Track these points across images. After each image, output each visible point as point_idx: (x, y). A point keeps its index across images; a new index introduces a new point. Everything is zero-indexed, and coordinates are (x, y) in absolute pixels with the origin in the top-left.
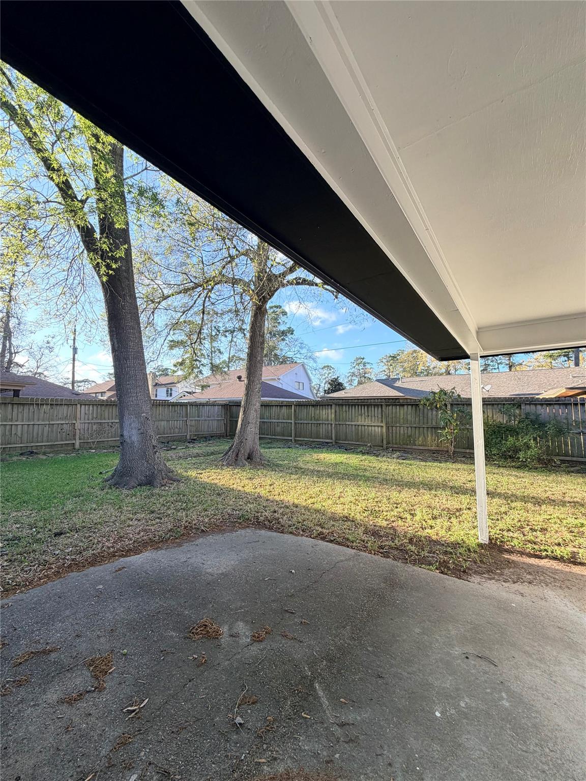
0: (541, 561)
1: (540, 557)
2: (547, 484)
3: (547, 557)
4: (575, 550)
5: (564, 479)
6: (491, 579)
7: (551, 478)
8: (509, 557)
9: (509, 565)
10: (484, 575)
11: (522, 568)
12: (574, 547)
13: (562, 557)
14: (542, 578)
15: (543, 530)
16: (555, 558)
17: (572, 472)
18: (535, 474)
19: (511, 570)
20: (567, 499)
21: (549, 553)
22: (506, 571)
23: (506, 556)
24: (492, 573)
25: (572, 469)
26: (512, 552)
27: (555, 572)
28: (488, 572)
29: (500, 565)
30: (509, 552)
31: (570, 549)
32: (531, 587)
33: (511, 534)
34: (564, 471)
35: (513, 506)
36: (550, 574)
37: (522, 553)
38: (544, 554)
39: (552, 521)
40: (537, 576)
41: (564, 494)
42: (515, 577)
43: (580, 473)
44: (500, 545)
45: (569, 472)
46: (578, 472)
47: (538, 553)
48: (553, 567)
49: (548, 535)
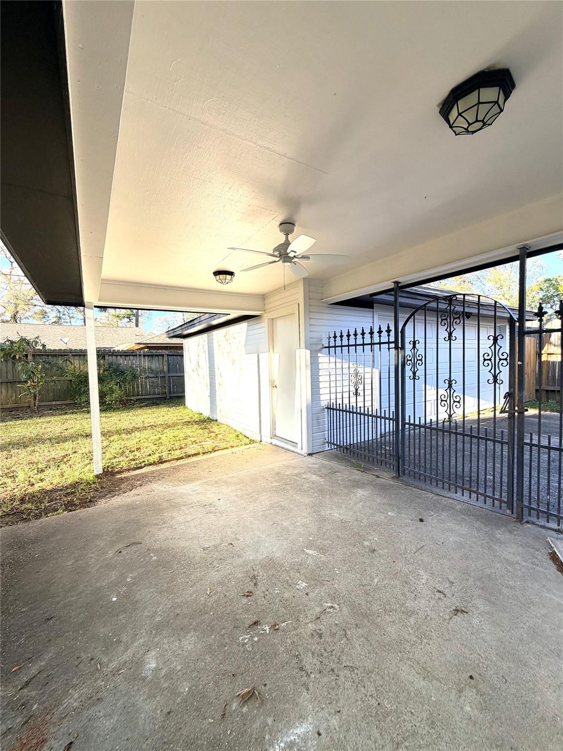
0: (142, 469)
1: (141, 468)
2: (131, 418)
3: (145, 465)
4: (160, 455)
5: (139, 412)
6: (113, 497)
7: (131, 414)
8: (120, 476)
9: (123, 481)
10: (108, 496)
11: (132, 479)
12: (159, 453)
13: (154, 462)
14: (147, 479)
15: (138, 449)
16: (150, 464)
17: (143, 406)
18: (120, 413)
19: (126, 484)
20: (146, 425)
21: (146, 462)
22: (122, 486)
23: (119, 476)
24: (113, 492)
25: (143, 405)
26: (122, 472)
27: (153, 472)
28: (110, 492)
29: (117, 484)
30: (120, 472)
31: (157, 455)
32: (143, 488)
33: (118, 460)
34: (138, 407)
35: (112, 440)
36: (151, 475)
37: (129, 470)
38: (143, 464)
39: (142, 441)
40: (143, 480)
41: (143, 422)
42: (130, 487)
43: (147, 406)
44: (112, 471)
45: (141, 407)
46: (146, 406)
47: (139, 465)
48: (151, 470)
49: (142, 451)
